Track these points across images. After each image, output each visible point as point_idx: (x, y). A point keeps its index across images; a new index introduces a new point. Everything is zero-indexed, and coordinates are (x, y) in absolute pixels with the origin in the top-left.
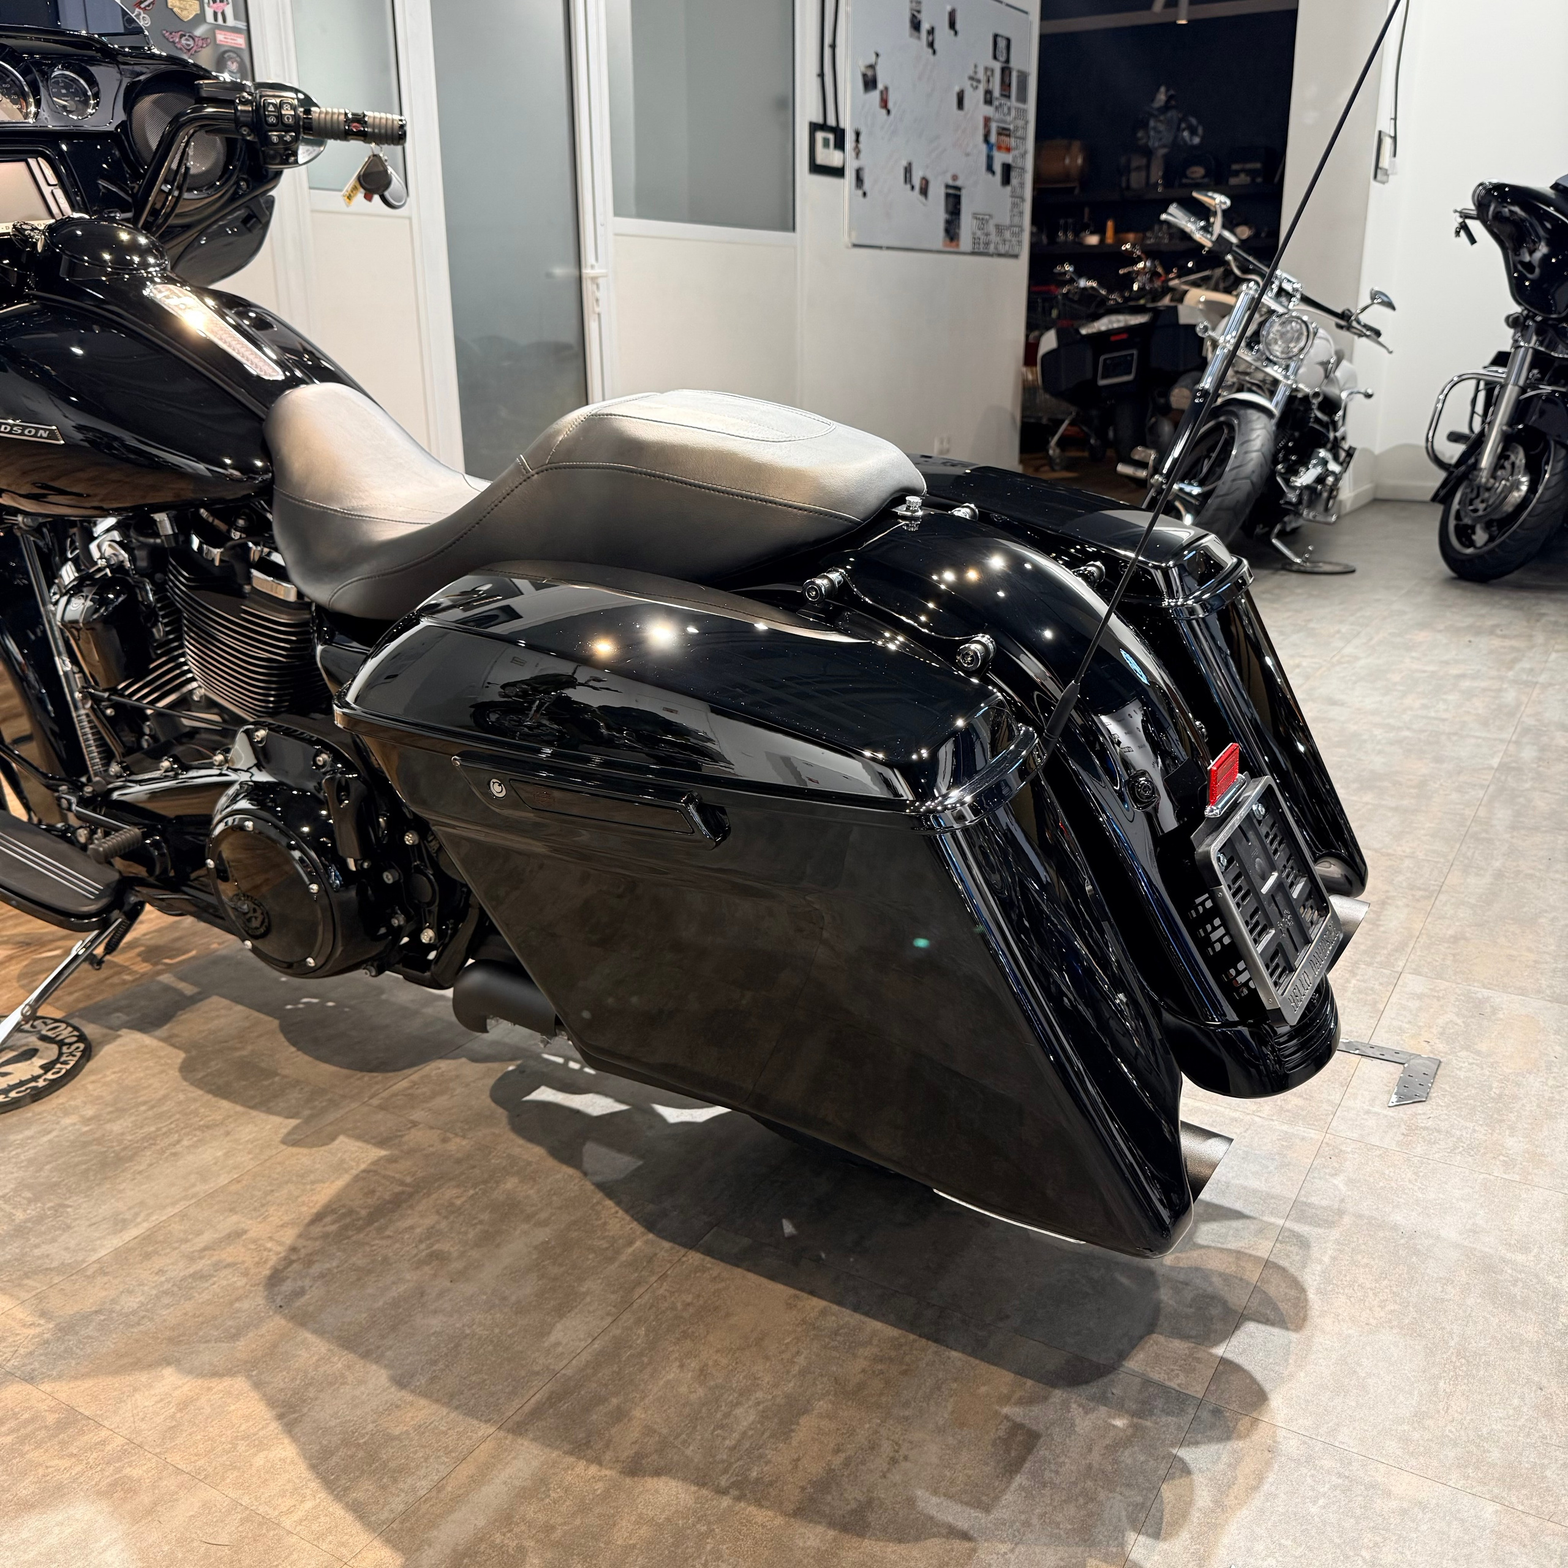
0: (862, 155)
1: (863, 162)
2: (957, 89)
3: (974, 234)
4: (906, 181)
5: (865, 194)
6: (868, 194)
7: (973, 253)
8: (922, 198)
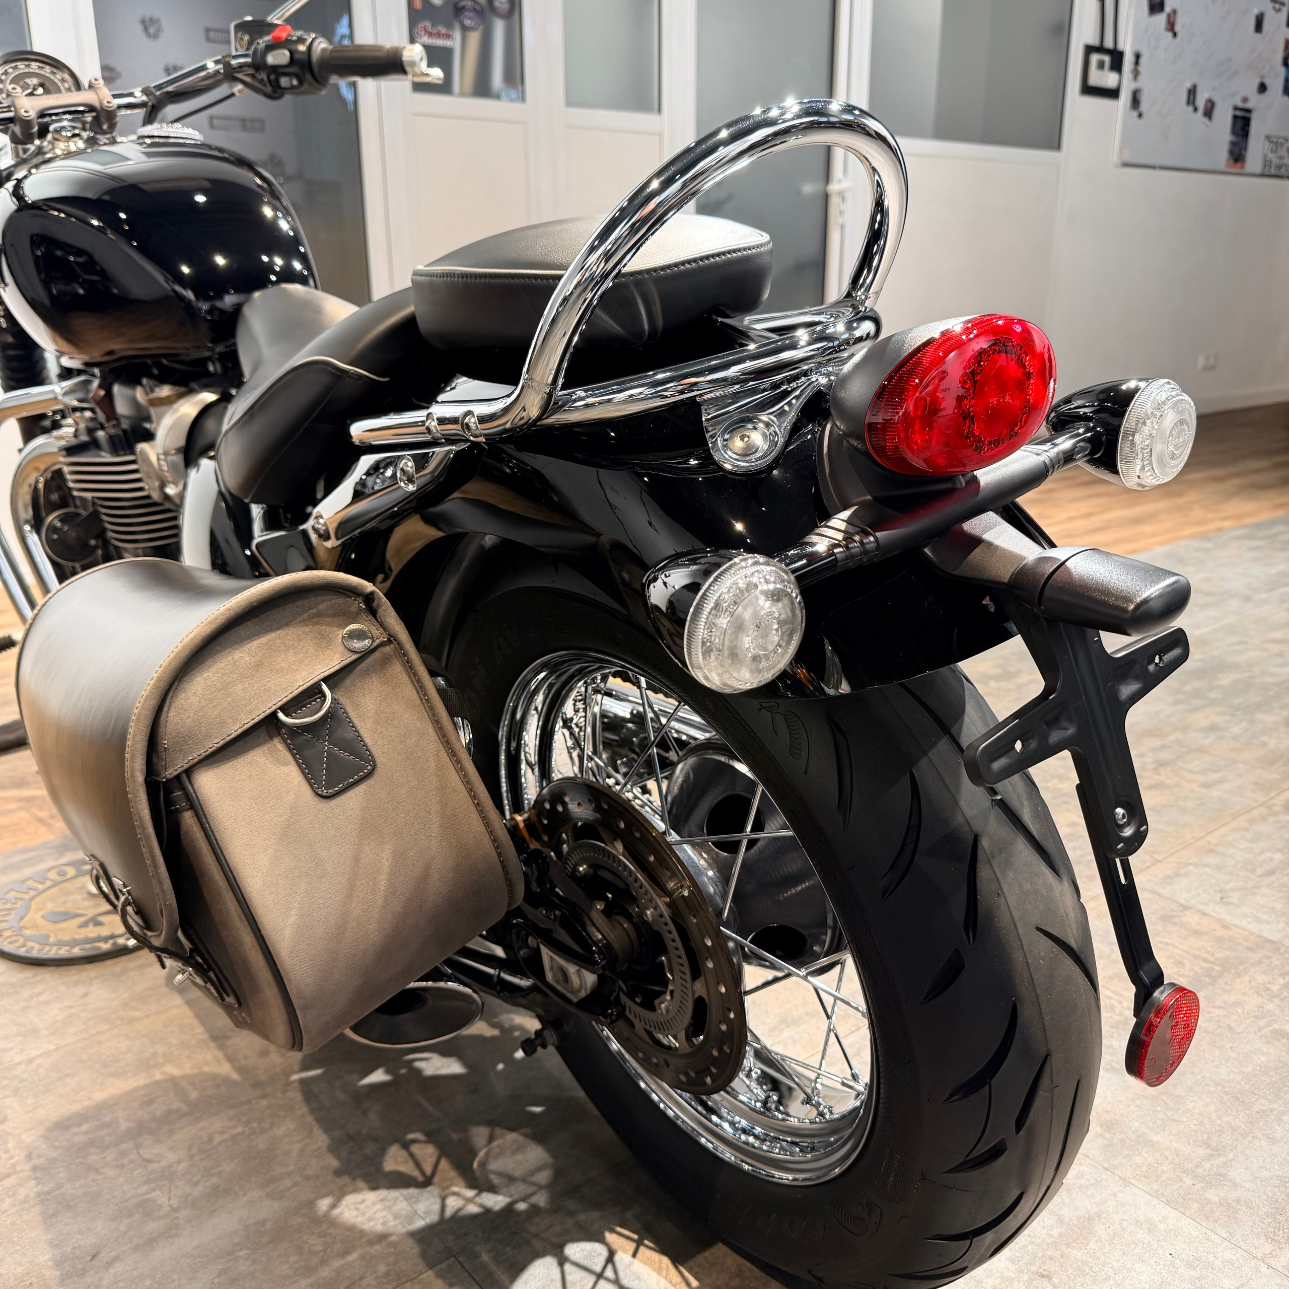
0: (1141, 77)
1: (1142, 83)
2: (1256, 11)
3: (1265, 156)
4: (1188, 103)
5: (1140, 115)
6: (1145, 115)
7: (1262, 175)
8: (1206, 120)
